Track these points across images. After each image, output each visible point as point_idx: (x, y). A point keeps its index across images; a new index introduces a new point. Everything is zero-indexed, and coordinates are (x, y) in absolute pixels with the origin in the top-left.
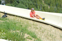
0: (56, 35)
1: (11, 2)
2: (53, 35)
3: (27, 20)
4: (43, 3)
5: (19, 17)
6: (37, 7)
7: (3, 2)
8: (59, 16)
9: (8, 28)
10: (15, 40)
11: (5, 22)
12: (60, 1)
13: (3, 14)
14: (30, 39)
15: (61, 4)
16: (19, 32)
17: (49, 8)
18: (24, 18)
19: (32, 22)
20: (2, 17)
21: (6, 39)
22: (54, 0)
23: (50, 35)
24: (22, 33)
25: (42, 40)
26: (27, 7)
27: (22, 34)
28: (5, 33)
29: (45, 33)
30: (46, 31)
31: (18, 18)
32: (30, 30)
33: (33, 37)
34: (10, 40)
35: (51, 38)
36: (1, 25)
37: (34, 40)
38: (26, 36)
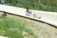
0: (51, 32)
1: (10, 2)
2: (49, 32)
3: (25, 19)
4: (40, 3)
5: (18, 15)
6: (34, 6)
7: (2, 2)
8: (55, 15)
9: (8, 26)
10: (14, 37)
11: (4, 20)
12: (55, 1)
13: (3, 13)
14: (28, 36)
15: (56, 4)
16: (17, 29)
17: (45, 7)
18: (22, 17)
19: (29, 20)
20: (2, 16)
21: (5, 37)
22: (49, 0)
23: (46, 33)
24: (20, 30)
25: (39, 37)
26: (25, 7)
27: (20, 32)
28: (5, 30)
29: (42, 31)
30: (42, 29)
31: (16, 17)
32: (27, 28)
33: (30, 34)
34: (9, 37)
35: (47, 36)
36: (1, 23)
37: (31, 37)
38: (24, 33)
